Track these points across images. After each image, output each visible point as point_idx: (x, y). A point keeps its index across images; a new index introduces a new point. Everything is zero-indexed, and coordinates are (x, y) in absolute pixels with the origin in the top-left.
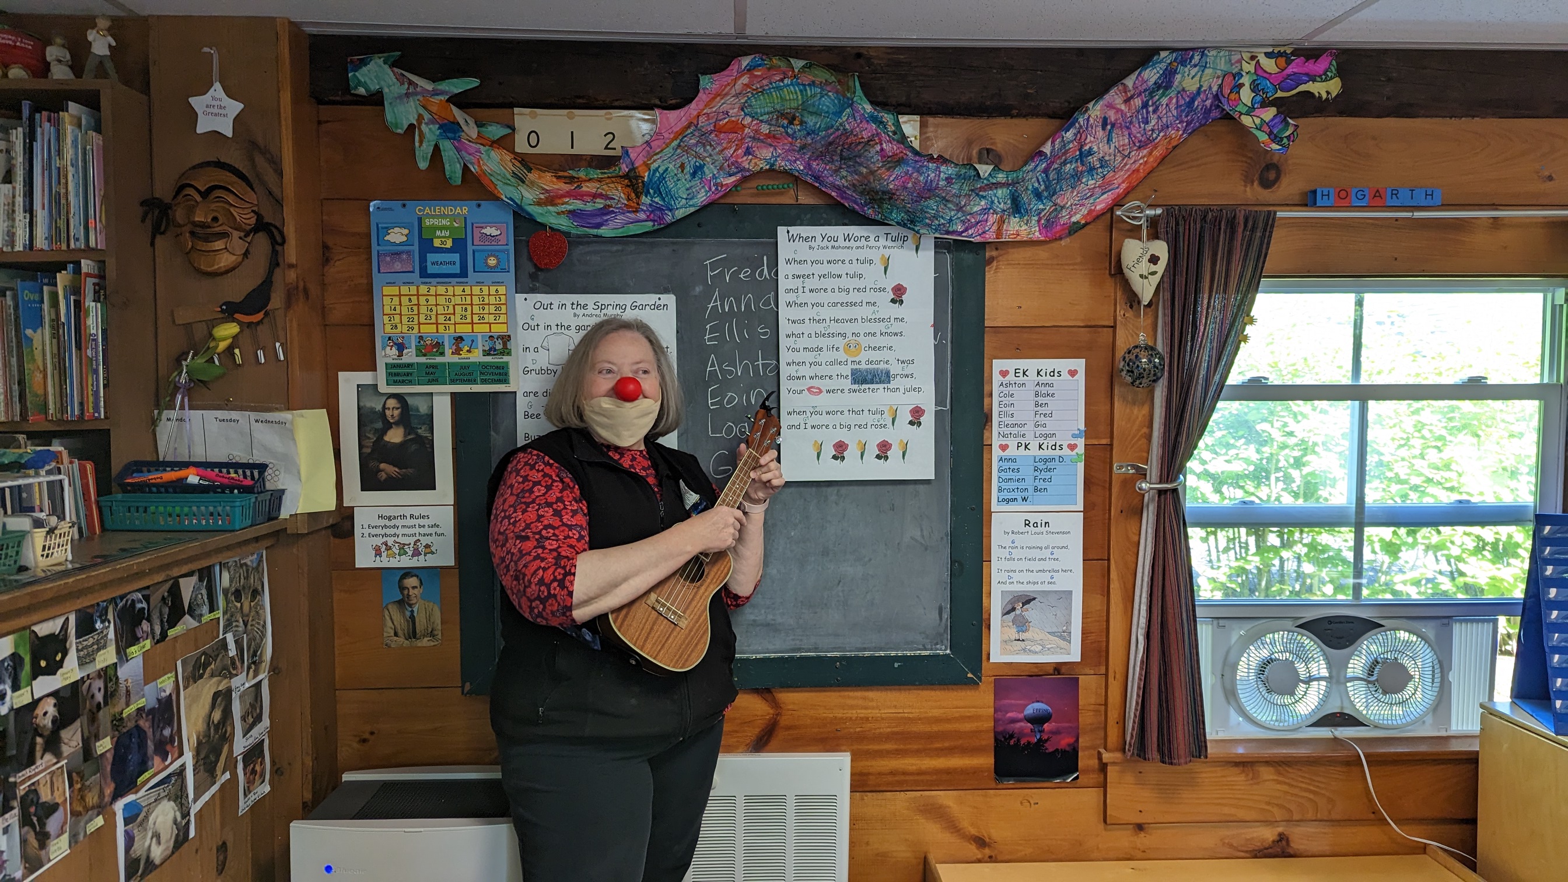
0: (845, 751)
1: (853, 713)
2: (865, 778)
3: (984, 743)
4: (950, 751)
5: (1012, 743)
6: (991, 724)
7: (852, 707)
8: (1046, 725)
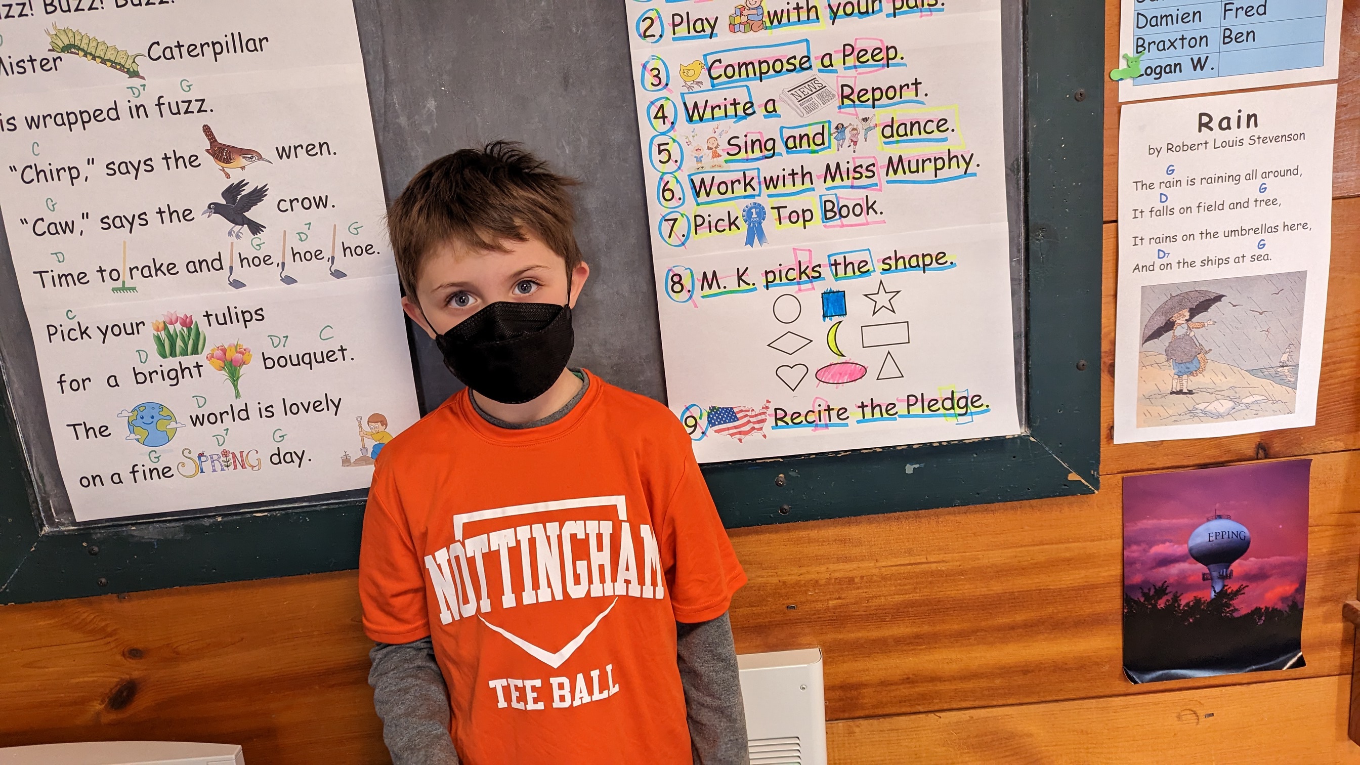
0: (809, 646)
1: (818, 572)
2: (854, 693)
3: (1100, 608)
4: (1030, 629)
5: (1161, 604)
6: (1116, 570)
7: (818, 559)
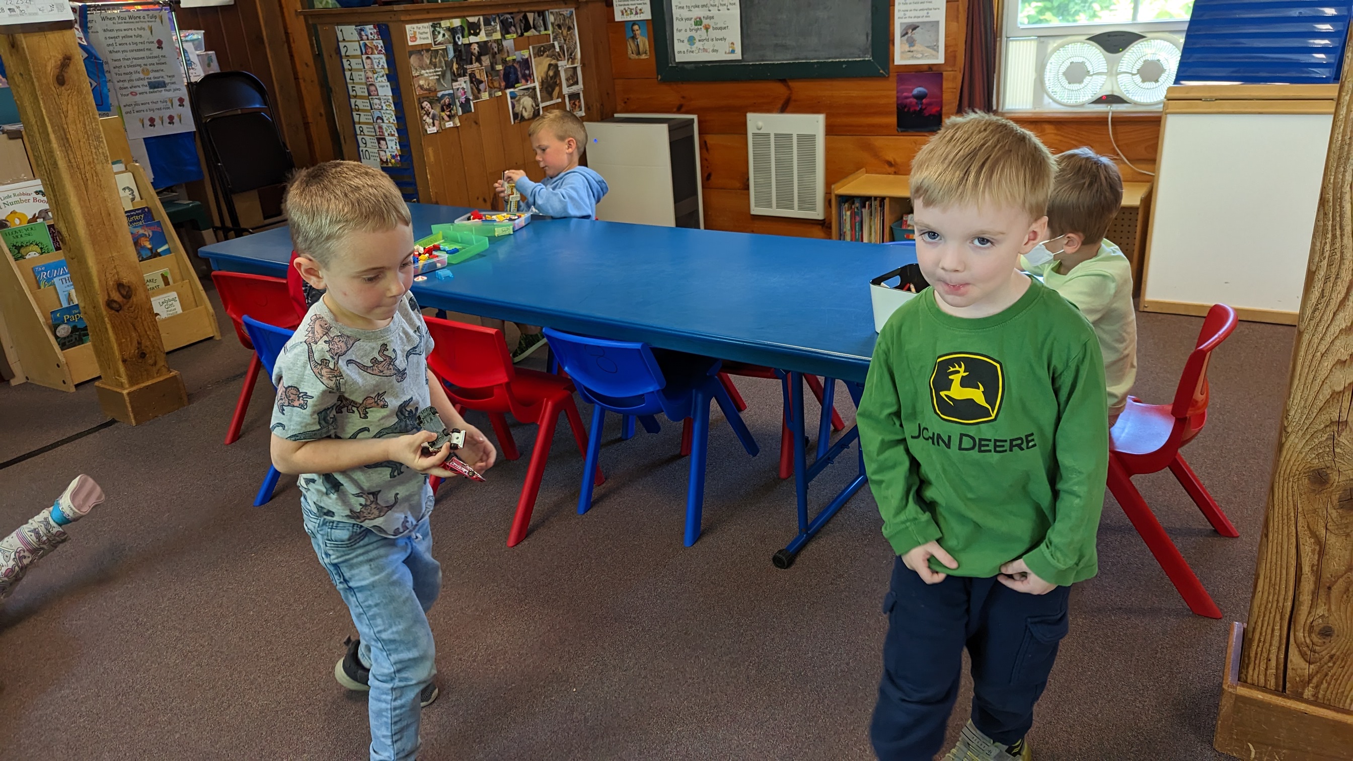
0: (822, 113)
1: (826, 94)
2: (832, 128)
3: (892, 110)
4: (875, 114)
5: (906, 110)
6: (895, 99)
7: (826, 90)
8: (924, 101)
